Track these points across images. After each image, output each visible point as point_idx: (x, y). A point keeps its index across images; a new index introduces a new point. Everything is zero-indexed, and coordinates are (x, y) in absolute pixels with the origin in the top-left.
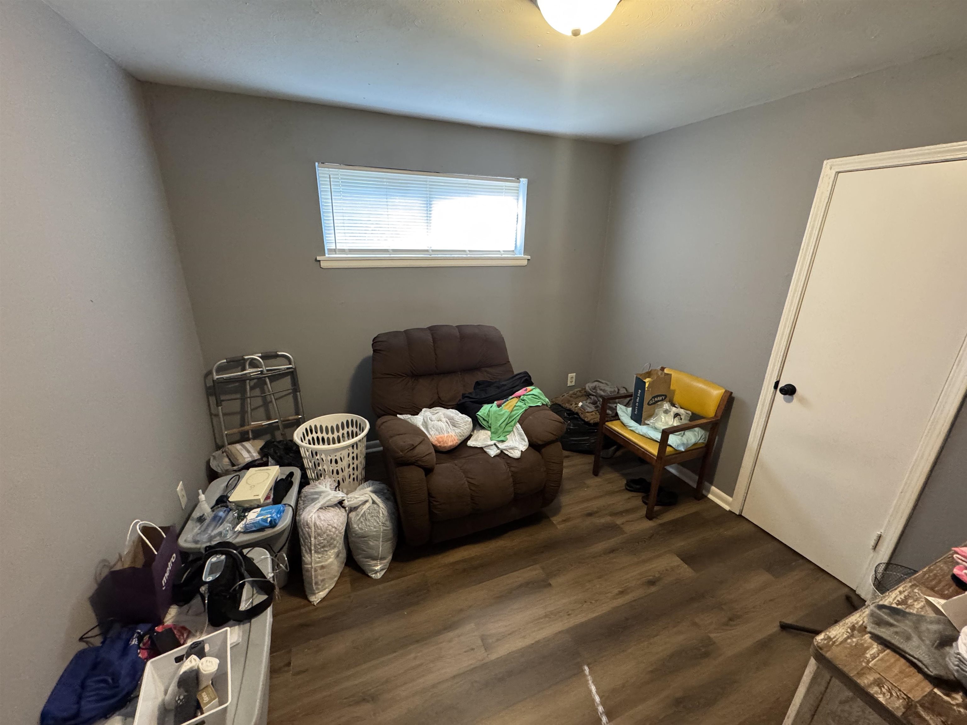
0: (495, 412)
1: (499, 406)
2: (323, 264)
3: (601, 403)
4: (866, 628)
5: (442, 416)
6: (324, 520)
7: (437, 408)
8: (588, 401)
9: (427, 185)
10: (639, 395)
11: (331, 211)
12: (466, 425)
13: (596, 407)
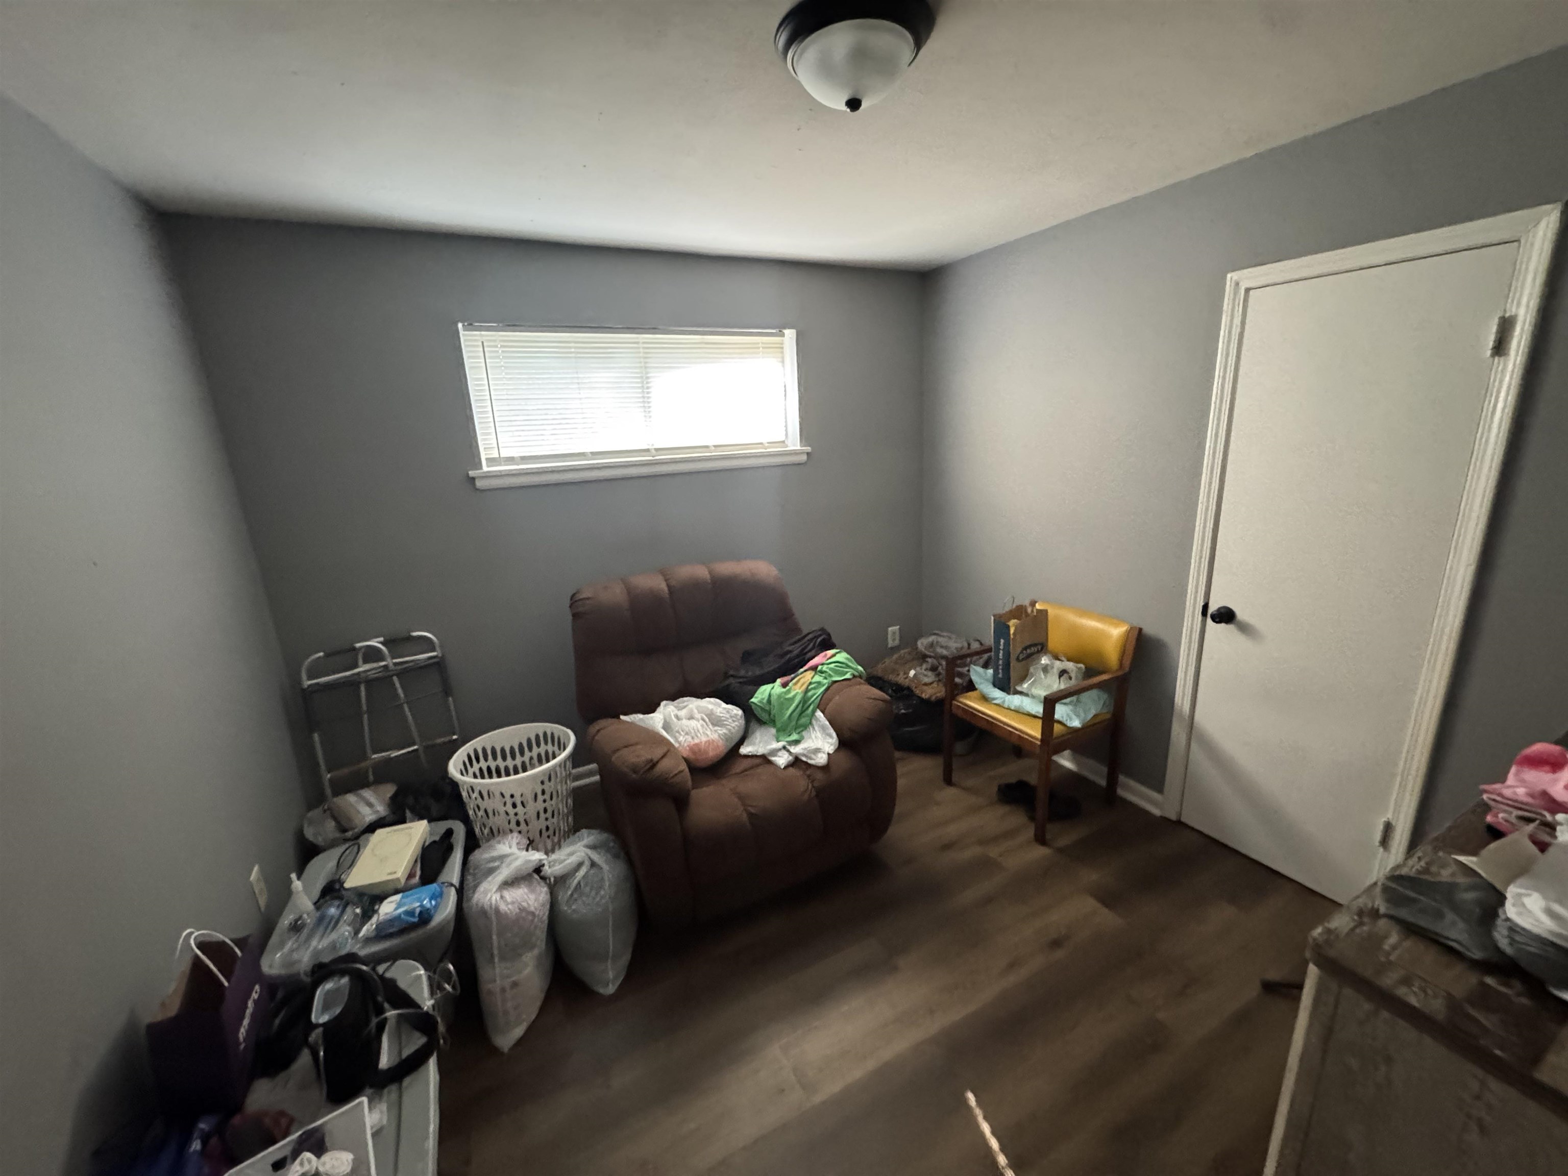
0: (779, 696)
1: (784, 685)
2: (479, 484)
3: (944, 668)
4: (1378, 910)
5: (696, 711)
6: (513, 903)
7: (685, 699)
8: (924, 666)
9: (639, 348)
10: (1001, 647)
11: (488, 397)
12: (734, 721)
13: (939, 674)
